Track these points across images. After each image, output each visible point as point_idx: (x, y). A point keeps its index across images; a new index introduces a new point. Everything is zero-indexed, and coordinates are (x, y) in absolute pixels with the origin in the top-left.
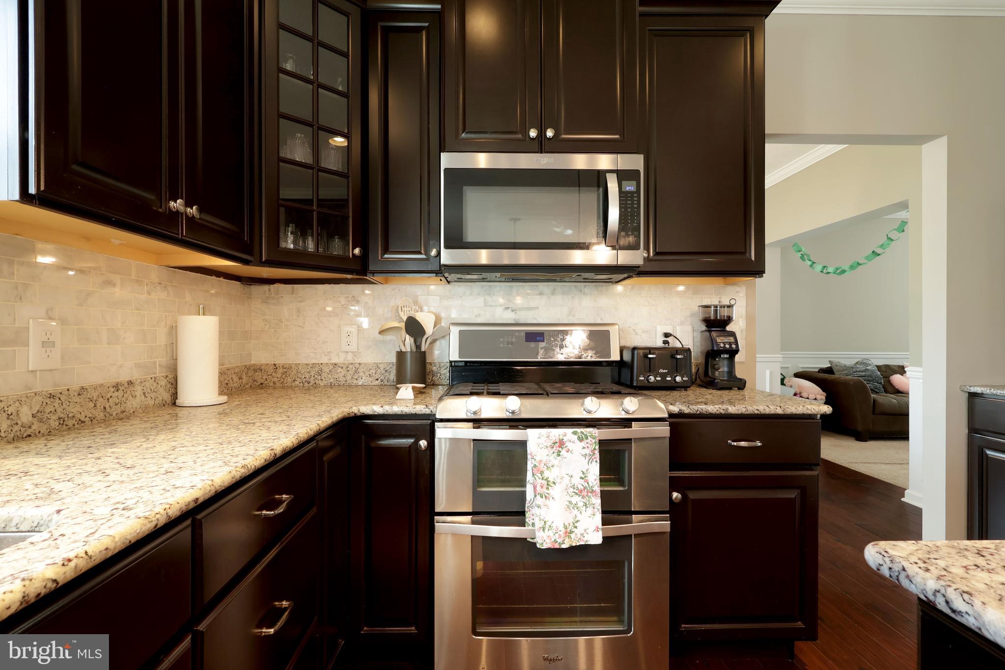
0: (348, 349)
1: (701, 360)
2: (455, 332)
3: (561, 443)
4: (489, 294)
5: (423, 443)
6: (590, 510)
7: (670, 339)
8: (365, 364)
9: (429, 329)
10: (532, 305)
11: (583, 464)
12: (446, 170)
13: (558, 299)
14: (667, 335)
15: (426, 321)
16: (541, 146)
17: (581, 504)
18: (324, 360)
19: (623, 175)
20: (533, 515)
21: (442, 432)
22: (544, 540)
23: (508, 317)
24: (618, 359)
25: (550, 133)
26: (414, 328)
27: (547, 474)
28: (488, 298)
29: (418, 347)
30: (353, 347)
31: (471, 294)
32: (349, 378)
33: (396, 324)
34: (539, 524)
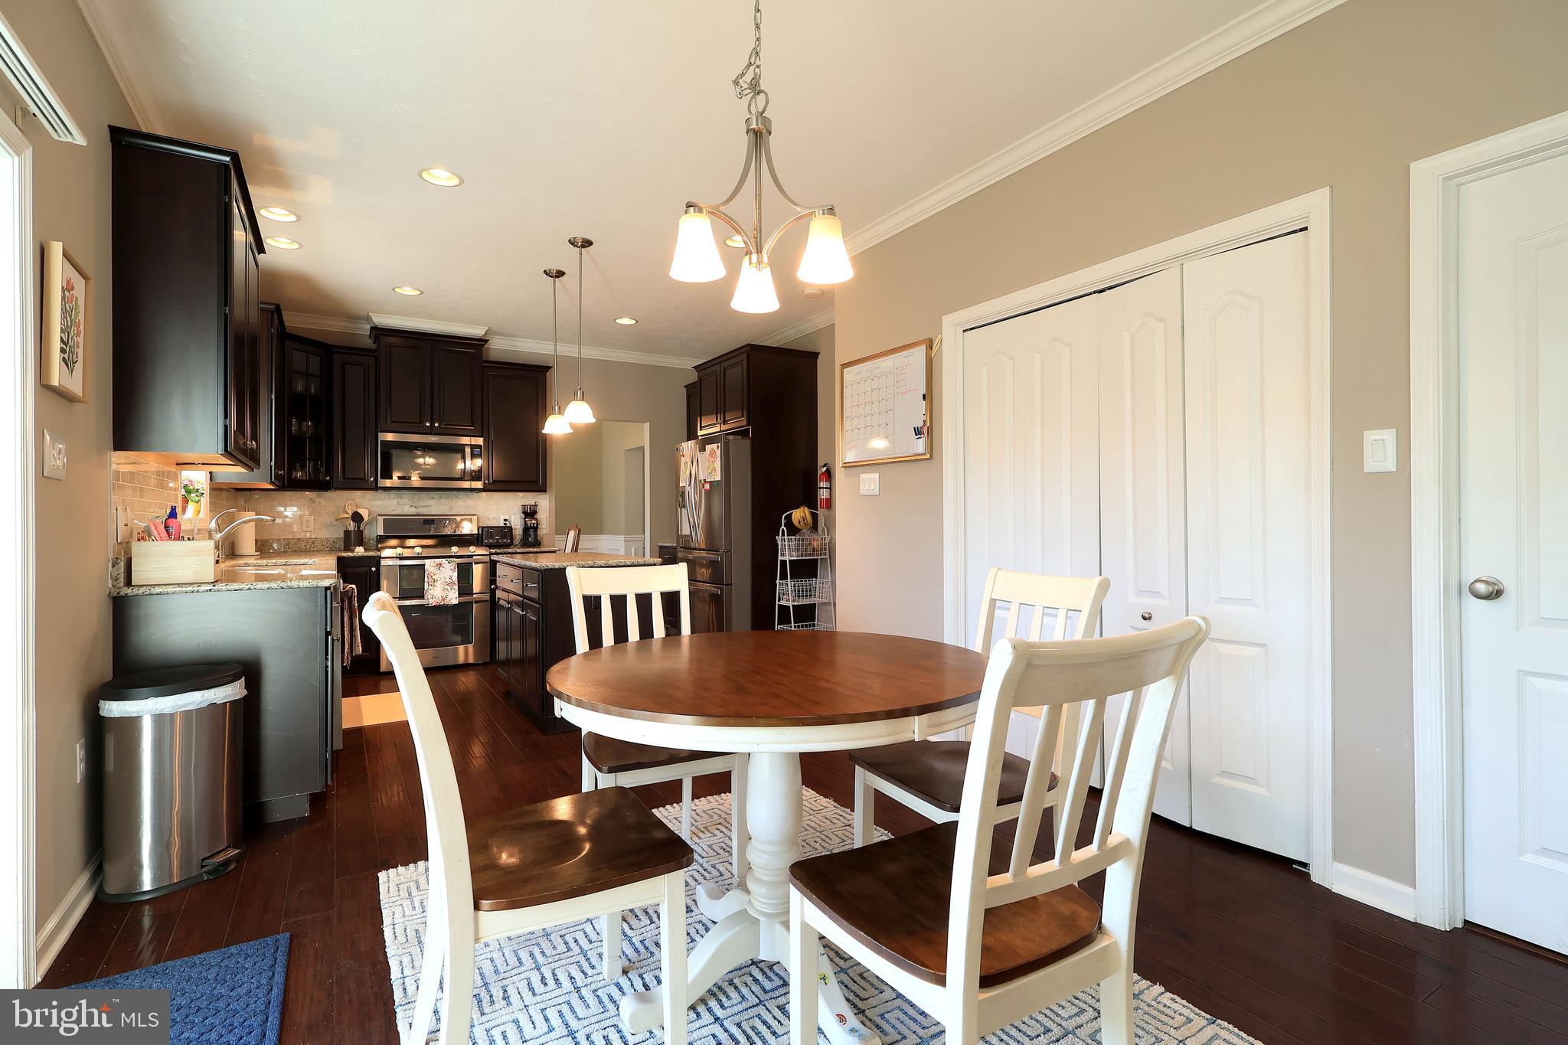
0: (307, 529)
1: (521, 533)
2: (381, 520)
3: (440, 565)
4: (401, 498)
5: (374, 569)
6: (453, 591)
7: (507, 522)
8: (320, 539)
9: (366, 518)
10: (427, 504)
11: (451, 573)
12: (381, 441)
13: (443, 501)
14: (505, 520)
15: (364, 513)
16: (431, 432)
17: (449, 589)
18: (290, 537)
19: (473, 447)
20: (428, 595)
21: (383, 562)
22: (432, 602)
23: (413, 511)
24: (477, 532)
25: (436, 425)
26: (357, 517)
27: (434, 577)
28: (400, 500)
29: (359, 528)
30: (311, 529)
31: (389, 498)
32: (308, 547)
33: (347, 516)
34: (430, 596)
